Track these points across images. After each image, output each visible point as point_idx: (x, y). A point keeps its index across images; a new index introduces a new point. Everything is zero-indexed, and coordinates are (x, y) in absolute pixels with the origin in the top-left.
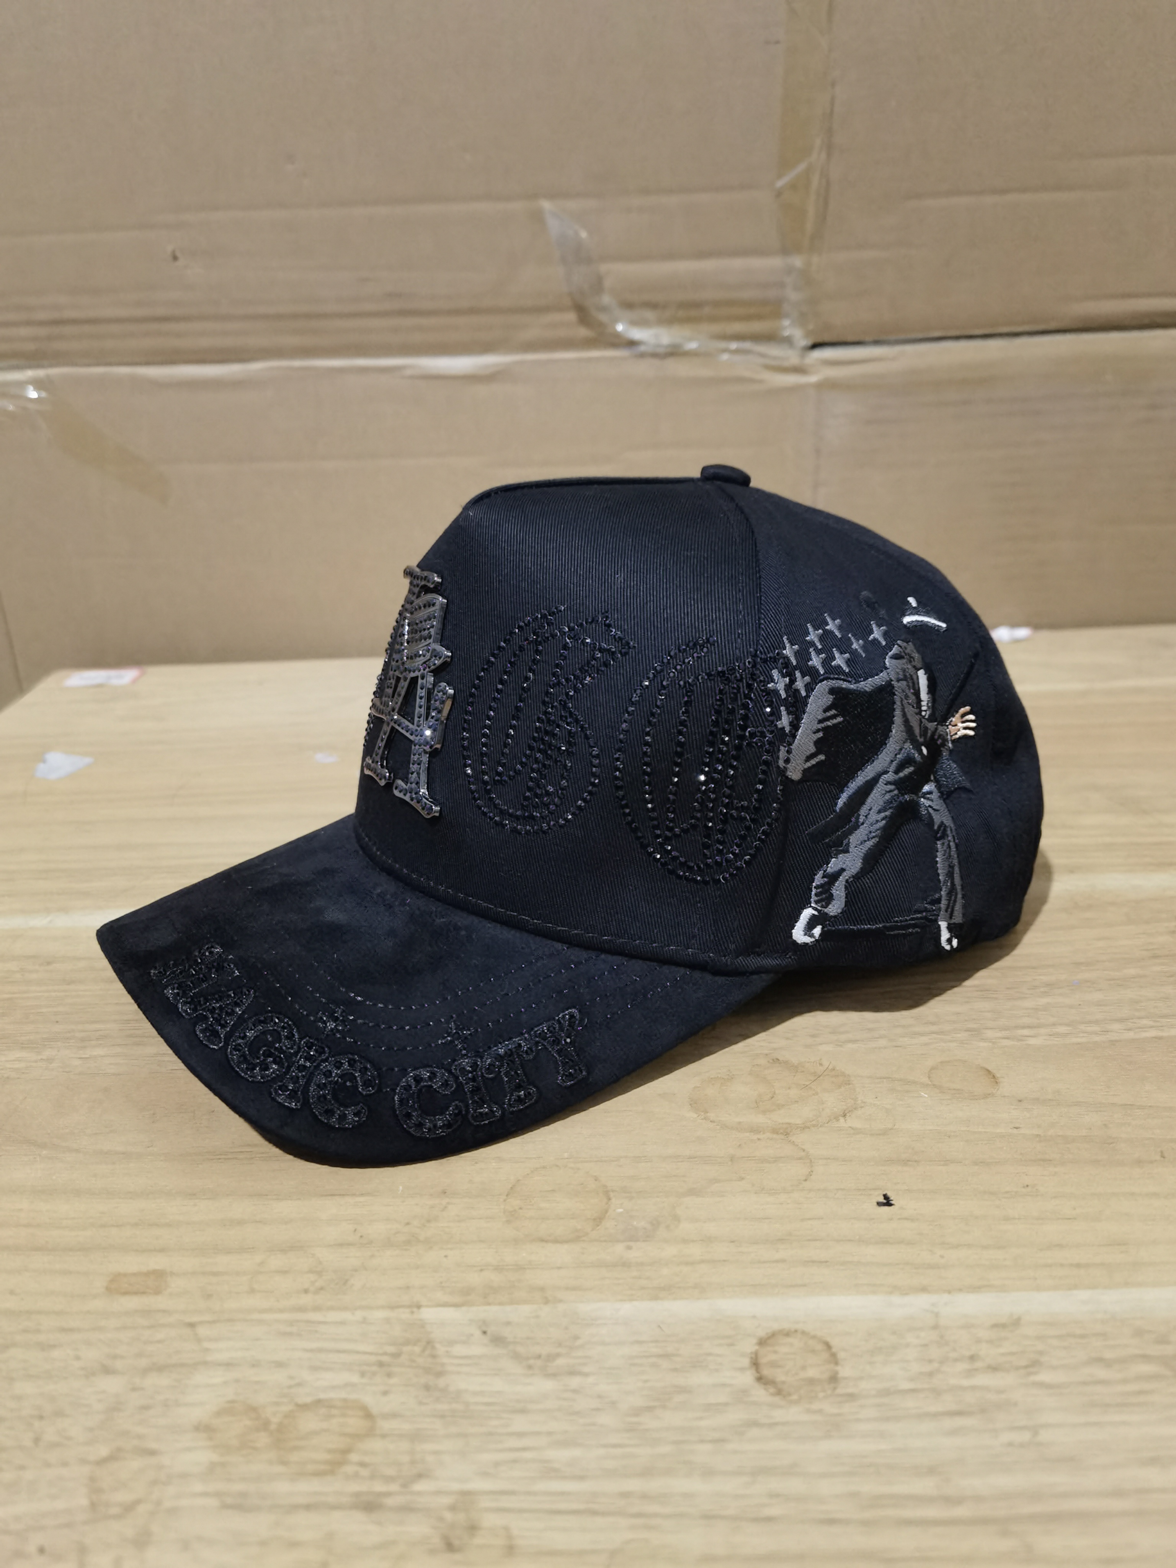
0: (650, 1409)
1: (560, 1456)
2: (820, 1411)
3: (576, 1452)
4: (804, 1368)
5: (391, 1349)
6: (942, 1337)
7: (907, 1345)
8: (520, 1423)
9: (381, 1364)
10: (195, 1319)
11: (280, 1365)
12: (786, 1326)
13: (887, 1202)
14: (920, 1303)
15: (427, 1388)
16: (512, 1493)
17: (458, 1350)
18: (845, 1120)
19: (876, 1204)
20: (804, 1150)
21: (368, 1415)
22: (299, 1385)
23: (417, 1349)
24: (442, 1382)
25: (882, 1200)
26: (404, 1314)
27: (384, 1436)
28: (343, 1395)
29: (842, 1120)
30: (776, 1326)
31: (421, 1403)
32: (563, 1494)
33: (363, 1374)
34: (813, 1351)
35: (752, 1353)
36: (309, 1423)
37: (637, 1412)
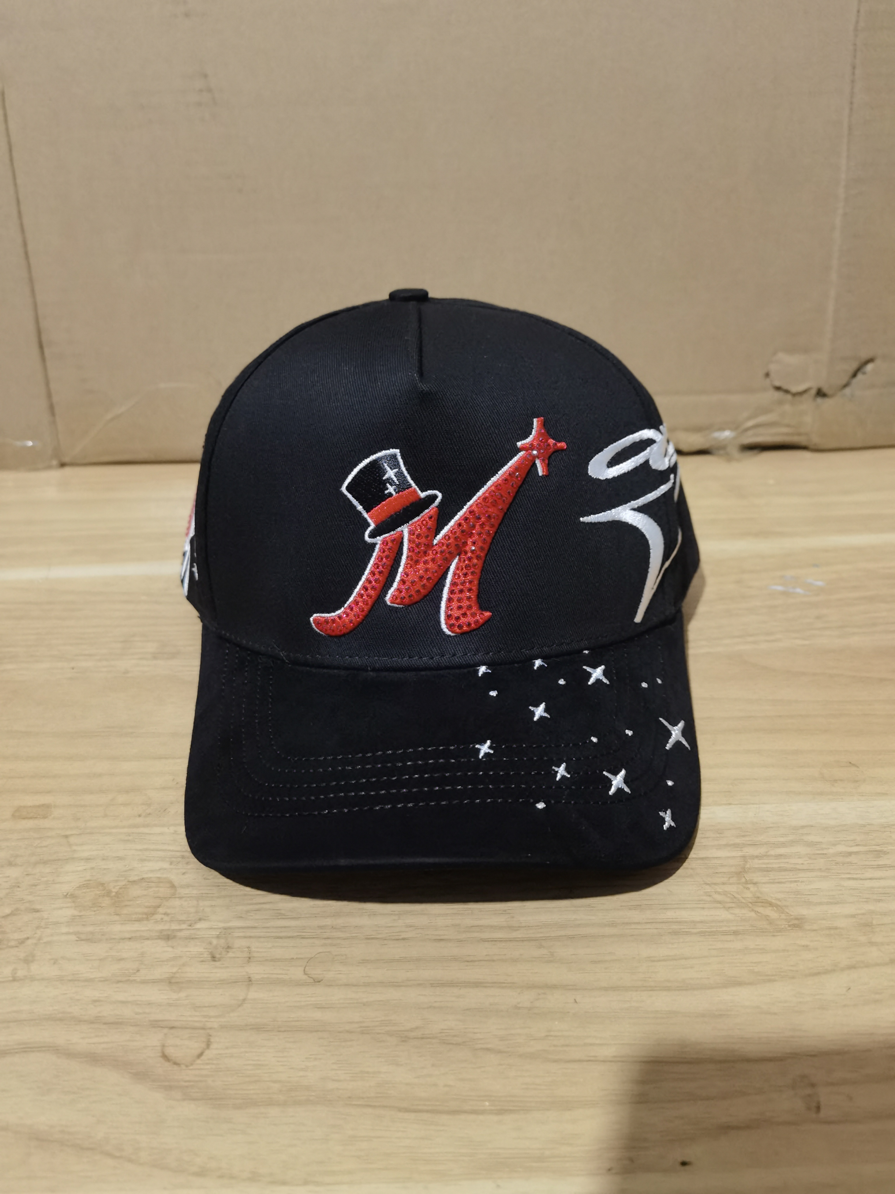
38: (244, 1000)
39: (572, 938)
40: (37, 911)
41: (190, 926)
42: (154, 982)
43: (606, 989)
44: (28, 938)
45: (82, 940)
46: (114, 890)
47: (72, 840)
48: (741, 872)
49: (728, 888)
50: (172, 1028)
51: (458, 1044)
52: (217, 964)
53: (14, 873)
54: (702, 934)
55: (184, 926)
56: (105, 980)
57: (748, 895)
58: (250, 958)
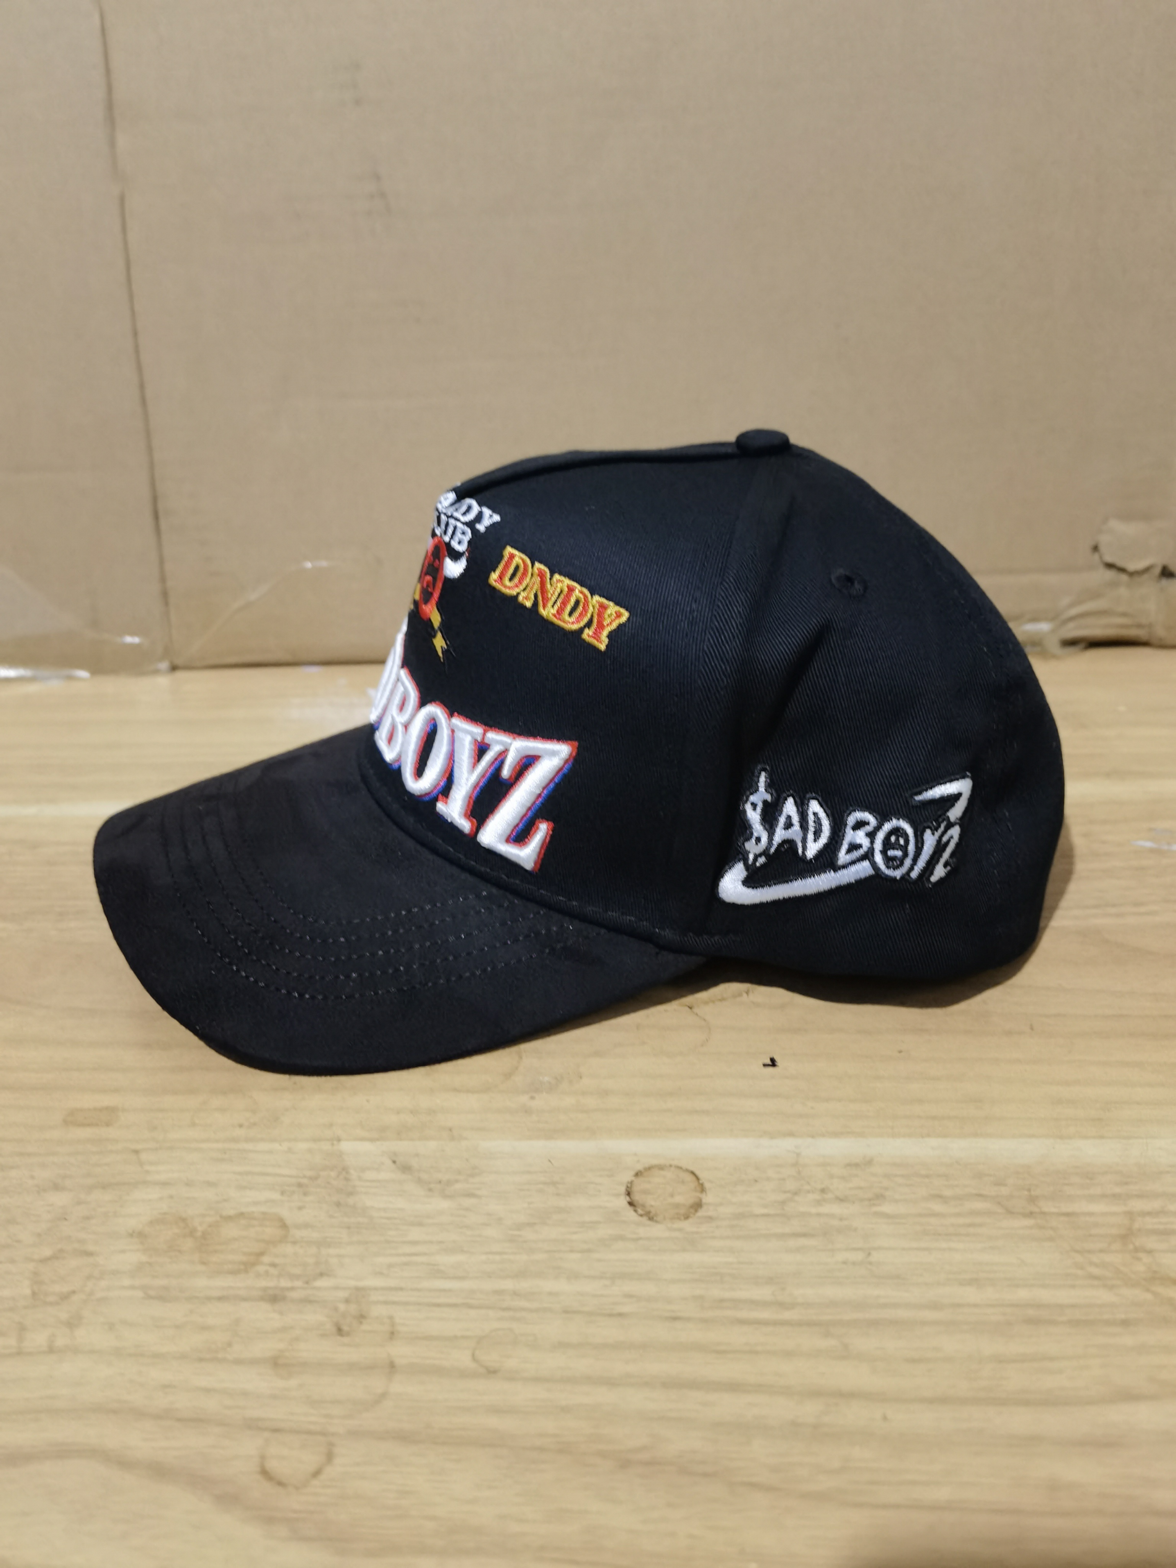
0: (531, 1225)
1: (446, 1260)
2: (680, 1230)
3: (460, 1258)
4: (672, 1195)
5: (308, 1173)
6: (799, 1172)
7: (768, 1179)
8: (415, 1234)
9: (300, 1185)
10: (138, 1147)
11: (210, 1184)
12: (661, 1161)
13: (773, 1063)
14: (785, 1145)
15: (338, 1204)
16: (401, 1289)
17: (370, 1175)
18: (748, 995)
19: (762, 1066)
20: (705, 1020)
21: (284, 1226)
22: (225, 1200)
23: (333, 1174)
24: (351, 1201)
25: (769, 1062)
26: (326, 1146)
27: (294, 1243)
28: (263, 1209)
29: (745, 995)
30: (655, 1162)
31: (331, 1217)
32: (444, 1290)
33: (283, 1193)
34: (683, 1182)
35: (628, 1182)
36: (230, 1231)
37: (520, 1227)
38: (384, 1395)
39: (874, 1323)
40: (90, 1254)
41: (307, 1283)
42: (254, 1362)
43: (931, 1401)
44: (74, 1292)
45: (151, 1297)
46: (200, 1229)
47: (144, 1156)
48: (1126, 1236)
49: (1108, 1258)
50: (276, 1430)
51: (706, 1475)
52: (346, 1340)
53: (60, 1199)
54: (1075, 1323)
55: (298, 1283)
56: (183, 1357)
57: (1140, 1268)
58: (392, 1333)
